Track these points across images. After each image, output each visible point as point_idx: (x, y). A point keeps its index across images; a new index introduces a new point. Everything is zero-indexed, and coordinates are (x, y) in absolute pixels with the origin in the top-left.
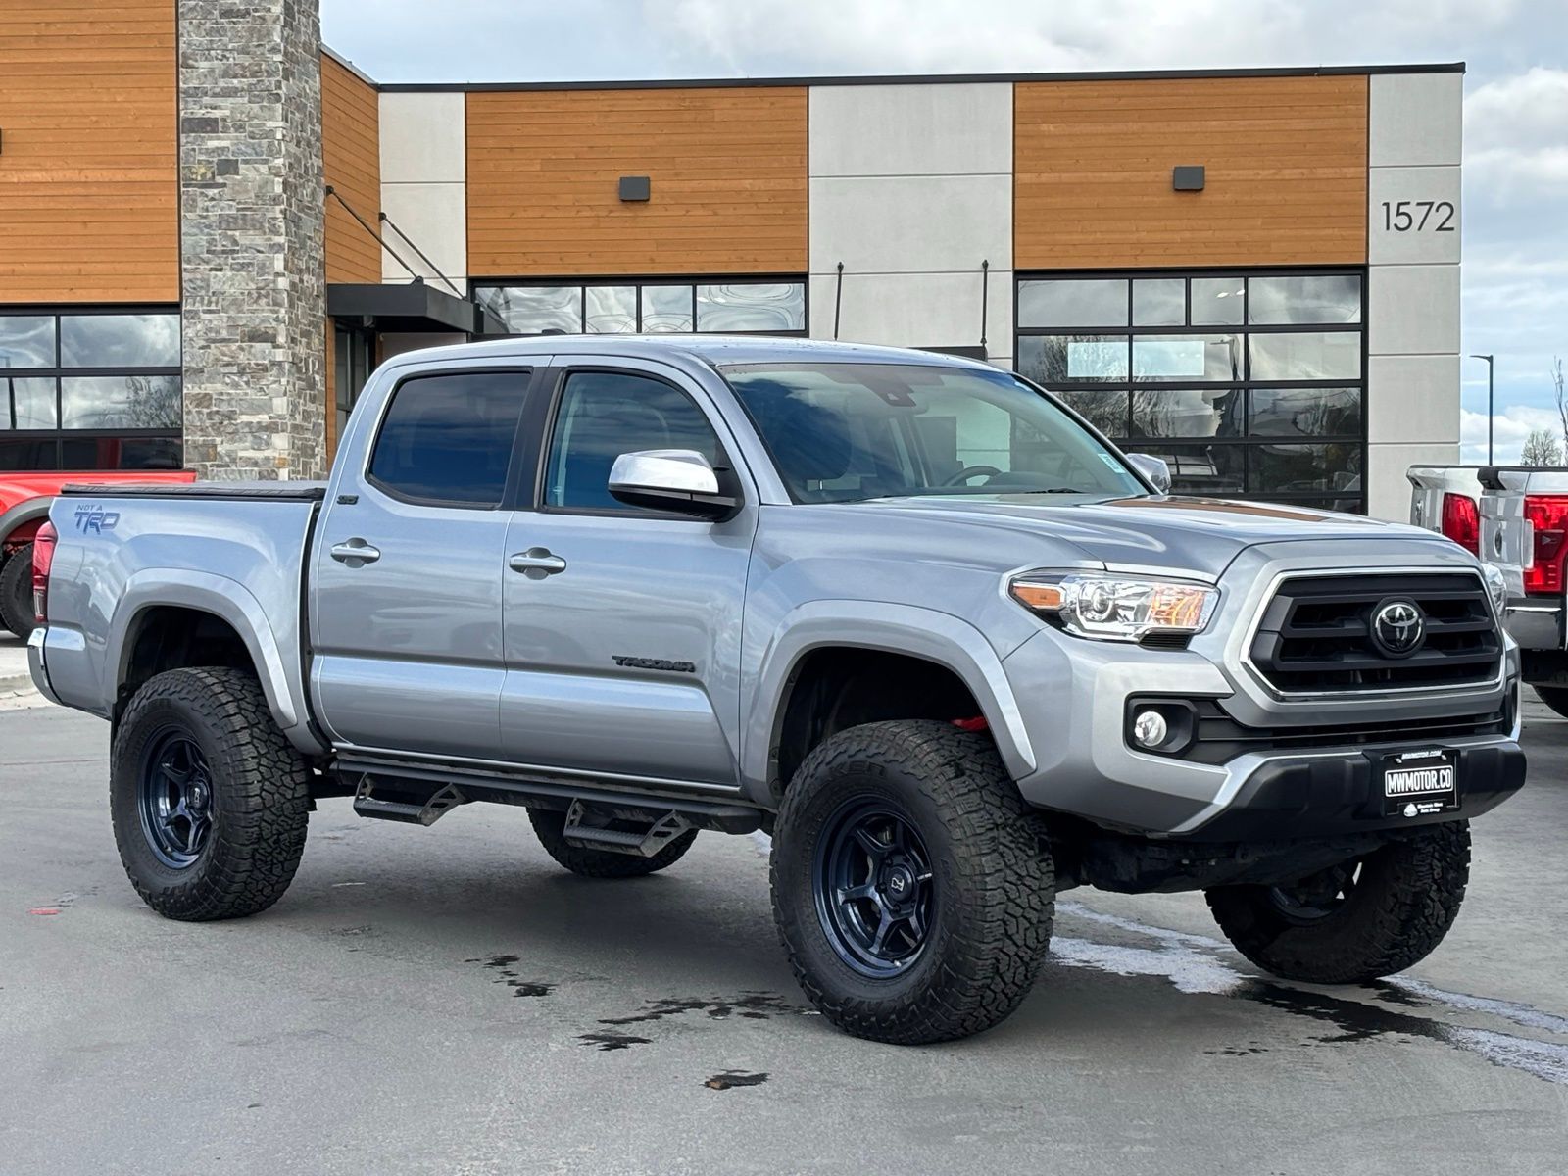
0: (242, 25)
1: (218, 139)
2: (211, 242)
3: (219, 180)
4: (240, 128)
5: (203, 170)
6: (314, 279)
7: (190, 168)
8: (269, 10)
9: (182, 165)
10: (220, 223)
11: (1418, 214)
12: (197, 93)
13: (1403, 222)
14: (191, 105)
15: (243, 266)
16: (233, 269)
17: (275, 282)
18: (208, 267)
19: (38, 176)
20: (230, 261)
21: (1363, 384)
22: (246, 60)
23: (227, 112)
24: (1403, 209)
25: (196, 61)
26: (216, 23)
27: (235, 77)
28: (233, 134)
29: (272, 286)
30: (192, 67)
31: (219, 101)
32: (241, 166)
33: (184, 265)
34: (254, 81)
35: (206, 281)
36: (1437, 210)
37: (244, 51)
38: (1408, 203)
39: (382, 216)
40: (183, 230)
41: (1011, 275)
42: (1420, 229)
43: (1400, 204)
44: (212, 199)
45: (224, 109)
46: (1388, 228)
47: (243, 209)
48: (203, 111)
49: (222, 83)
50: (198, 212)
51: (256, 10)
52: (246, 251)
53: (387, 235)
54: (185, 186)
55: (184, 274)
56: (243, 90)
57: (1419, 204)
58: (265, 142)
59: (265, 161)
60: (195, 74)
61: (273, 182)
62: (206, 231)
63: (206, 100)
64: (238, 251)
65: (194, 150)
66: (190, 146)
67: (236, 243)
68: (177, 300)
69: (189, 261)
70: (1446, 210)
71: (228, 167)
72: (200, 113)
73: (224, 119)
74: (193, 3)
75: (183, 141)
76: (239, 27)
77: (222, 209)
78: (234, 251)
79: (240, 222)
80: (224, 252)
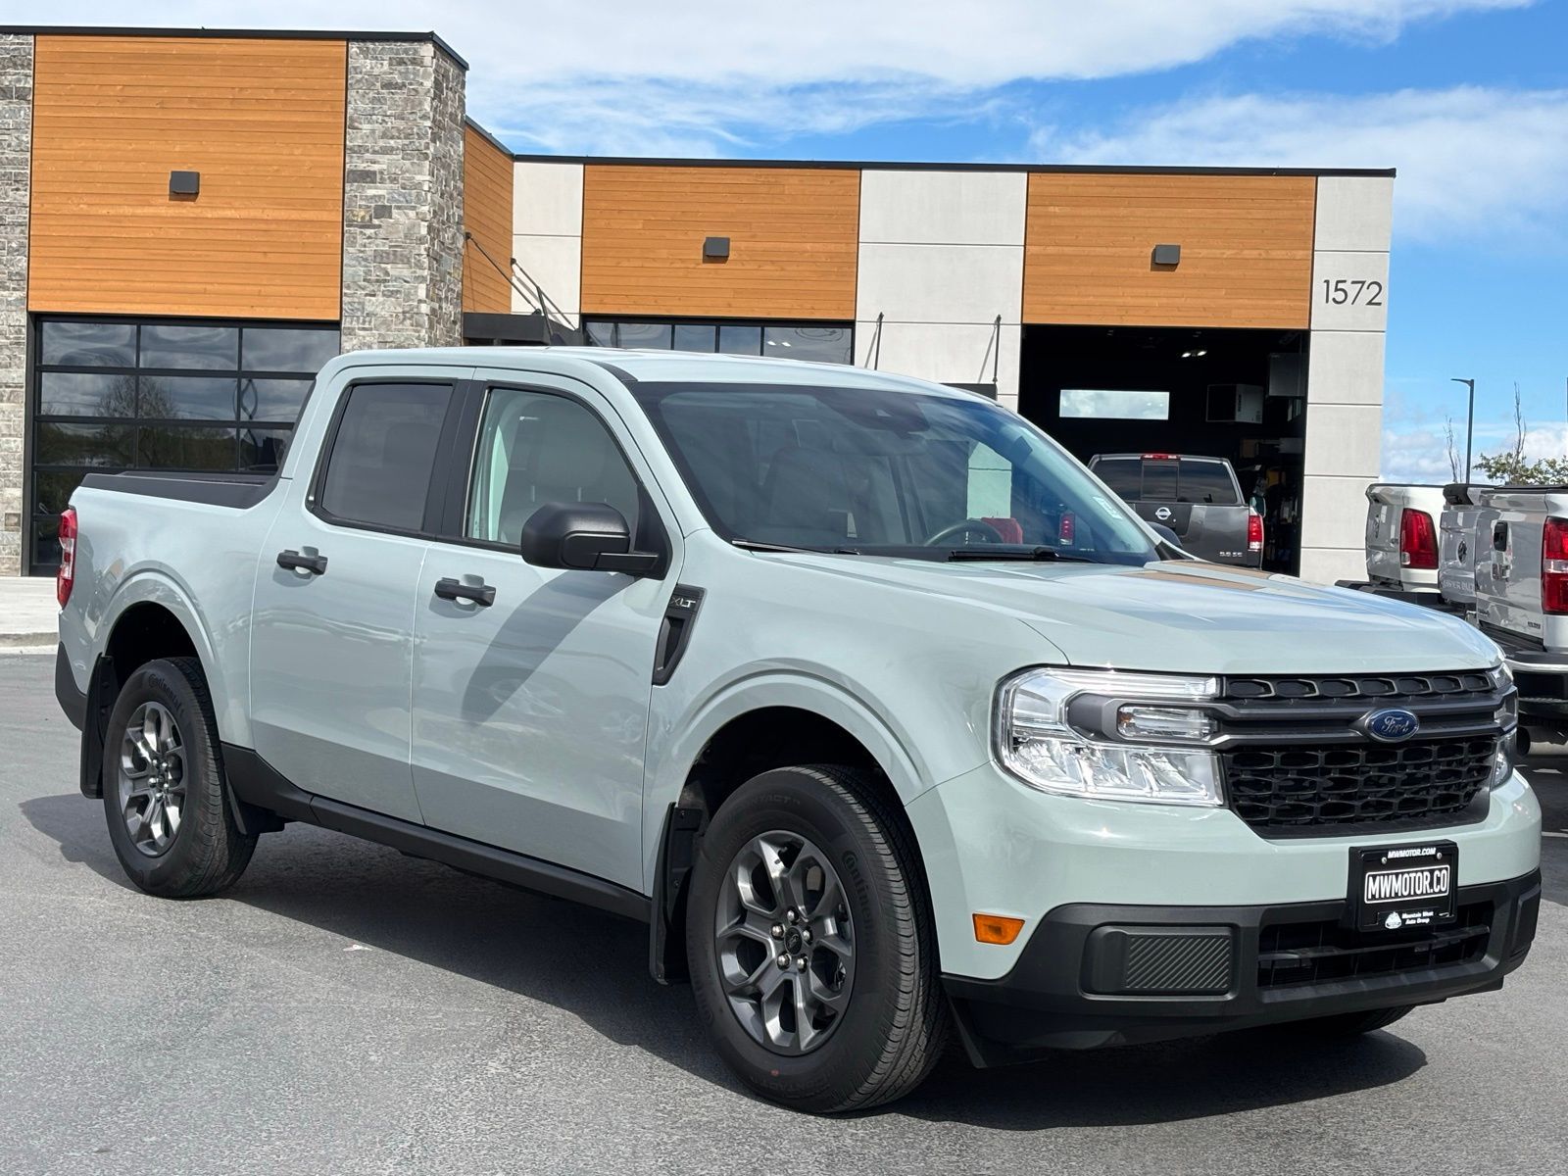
0: (399, 96)
1: (376, 188)
2: (367, 273)
3: (376, 222)
4: (394, 180)
5: (362, 213)
6: (451, 307)
7: (352, 211)
8: (422, 84)
9: (346, 208)
10: (375, 257)
11: (1353, 290)
12: (361, 150)
13: (1340, 296)
14: (355, 160)
15: (392, 294)
16: (384, 295)
17: (418, 307)
18: (363, 292)
20: (382, 288)
22: (401, 125)
23: (385, 167)
24: (1340, 286)
25: (361, 123)
26: (379, 93)
27: (392, 138)
28: (388, 185)
29: (415, 310)
30: (357, 128)
31: (377, 157)
32: (394, 212)
33: (345, 291)
34: (407, 142)
35: (362, 304)
36: (1368, 288)
37: (400, 117)
38: (1345, 281)
39: (513, 261)
40: (345, 262)
41: (1019, 327)
42: (1353, 302)
43: (1338, 282)
44: (370, 237)
45: (382, 164)
46: (1327, 301)
47: (394, 246)
48: (365, 165)
49: (381, 143)
50: (358, 248)
51: (411, 84)
52: (395, 281)
53: (517, 279)
54: (348, 226)
55: (344, 298)
56: (398, 149)
57: (1353, 282)
58: (414, 192)
59: (413, 208)
60: (359, 134)
61: (420, 225)
62: (363, 263)
63: (368, 156)
64: (389, 281)
65: (356, 196)
66: (353, 194)
67: (387, 273)
68: (338, 318)
69: (348, 287)
70: (1374, 288)
71: (383, 211)
72: (362, 166)
73: (381, 173)
74: (360, 76)
75: (347, 189)
76: (397, 97)
77: (377, 246)
78: (385, 281)
79: (392, 257)
80: (377, 281)
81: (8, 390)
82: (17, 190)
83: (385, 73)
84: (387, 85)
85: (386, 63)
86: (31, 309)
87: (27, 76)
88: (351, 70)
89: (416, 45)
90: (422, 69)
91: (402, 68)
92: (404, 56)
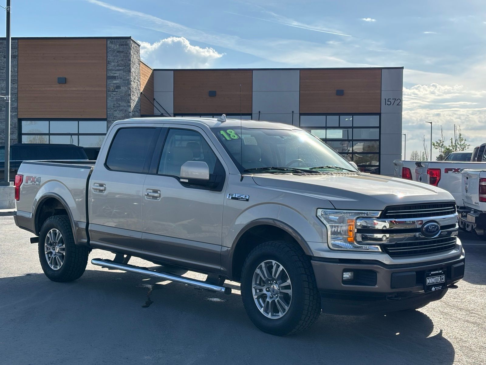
0: (122, 55)
1: (116, 81)
2: (114, 104)
3: (116, 90)
4: (121, 78)
5: (112, 88)
6: (138, 113)
7: (109, 87)
8: (128, 51)
9: (108, 87)
10: (116, 100)
11: (392, 101)
12: (111, 70)
13: (389, 103)
14: (110, 73)
15: (121, 110)
16: (119, 111)
17: (129, 114)
18: (113, 110)
19: (74, 89)
20: (119, 109)
21: (379, 140)
22: (123, 63)
23: (118, 75)
24: (389, 100)
25: (111, 63)
26: (116, 54)
27: (120, 66)
28: (119, 80)
29: (128, 115)
30: (110, 64)
31: (116, 72)
32: (121, 87)
33: (108, 110)
34: (124, 67)
35: (113, 114)
36: (397, 100)
37: (122, 60)
38: (390, 99)
39: (154, 99)
40: (108, 102)
41: (299, 114)
42: (393, 105)
43: (388, 99)
44: (115, 95)
45: (117, 74)
46: (386, 105)
47: (121, 97)
48: (113, 74)
49: (117, 68)
50: (111, 98)
51: (125, 51)
52: (122, 107)
53: (156, 104)
54: (108, 92)
55: (108, 112)
56: (122, 69)
57: (393, 99)
58: (127, 82)
59: (127, 86)
60: (111, 66)
61: (128, 91)
62: (113, 102)
63: (113, 72)
64: (120, 107)
65: (110, 83)
66: (109, 82)
67: (120, 105)
68: (106, 118)
70: (399, 101)
71: (118, 87)
72: (112, 75)
73: (117, 76)
74: (110, 49)
75: (108, 81)
76: (121, 55)
77: (117, 97)
78: (119, 107)
79: (121, 100)
80: (117, 107)
81: (13, 141)
82: (14, 84)
83: (117, 48)
84: (118, 52)
85: (118, 45)
86: (19, 117)
87: (16, 51)
88: (108, 48)
89: (126, 40)
90: (128, 47)
91: (122, 47)
92: (123, 43)
